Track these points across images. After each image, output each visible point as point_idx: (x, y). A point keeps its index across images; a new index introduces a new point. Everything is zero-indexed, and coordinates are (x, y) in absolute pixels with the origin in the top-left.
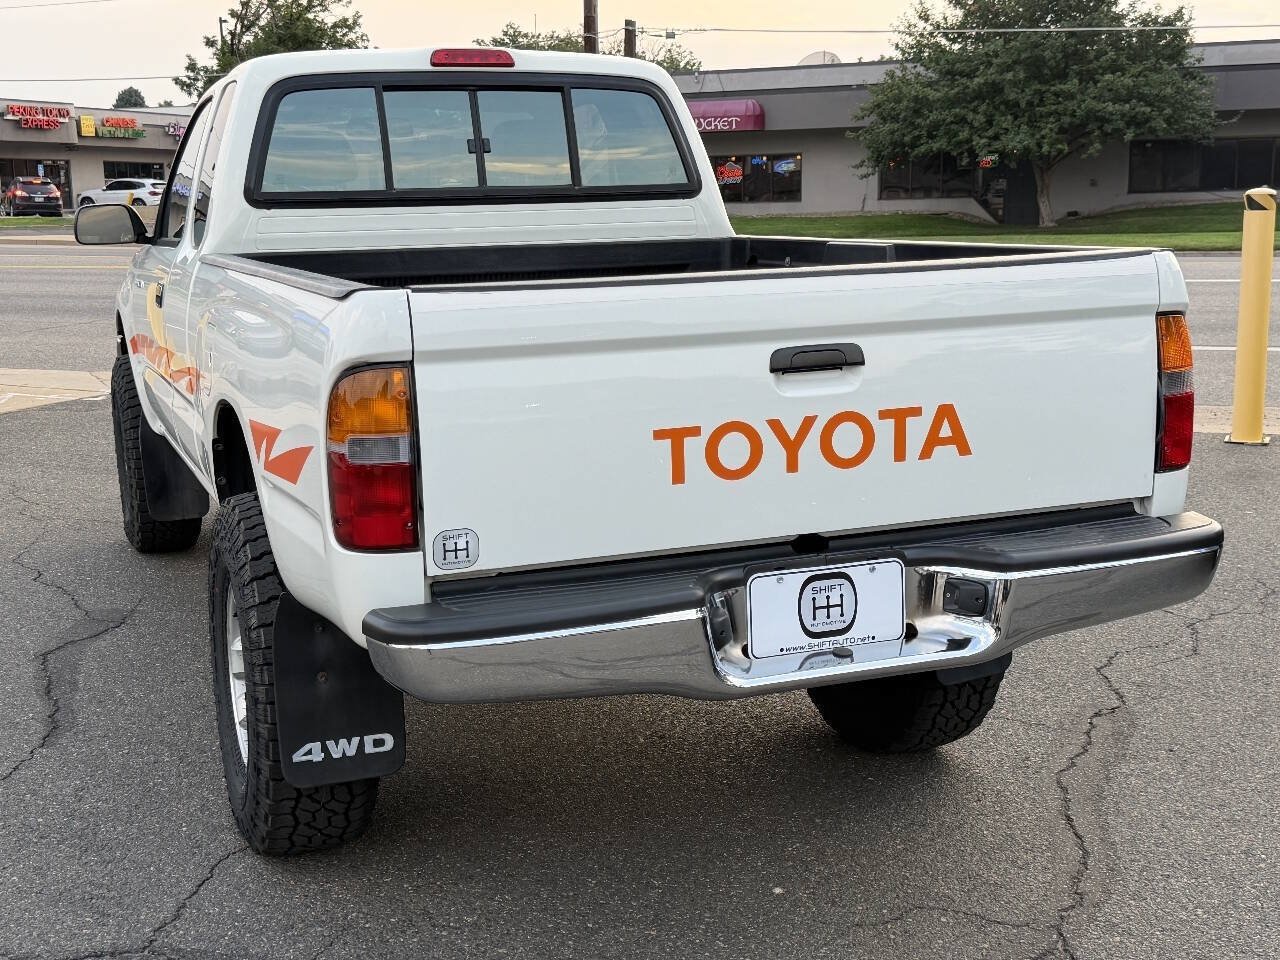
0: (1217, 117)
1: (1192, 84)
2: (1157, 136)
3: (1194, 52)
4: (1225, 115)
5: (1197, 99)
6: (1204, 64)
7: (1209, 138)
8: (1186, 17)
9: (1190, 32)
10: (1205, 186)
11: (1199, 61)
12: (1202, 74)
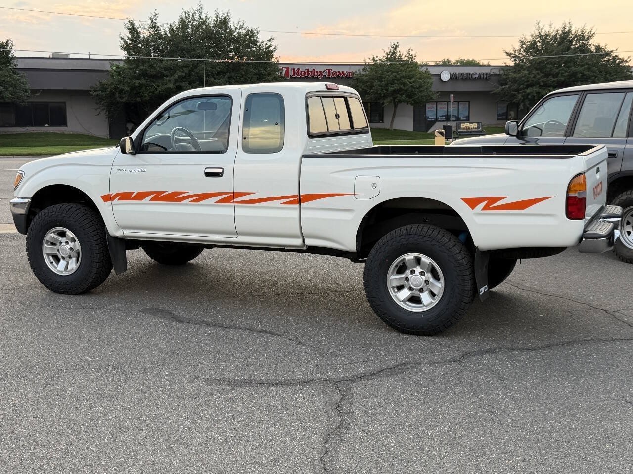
0: (31, 93)
1: (16, 77)
2: (5, 100)
3: (15, 61)
4: (34, 91)
5: (22, 83)
6: (18, 67)
7: (25, 102)
8: (10, 45)
9: (13, 51)
10: (18, 125)
11: (15, 66)
12: (18, 72)
